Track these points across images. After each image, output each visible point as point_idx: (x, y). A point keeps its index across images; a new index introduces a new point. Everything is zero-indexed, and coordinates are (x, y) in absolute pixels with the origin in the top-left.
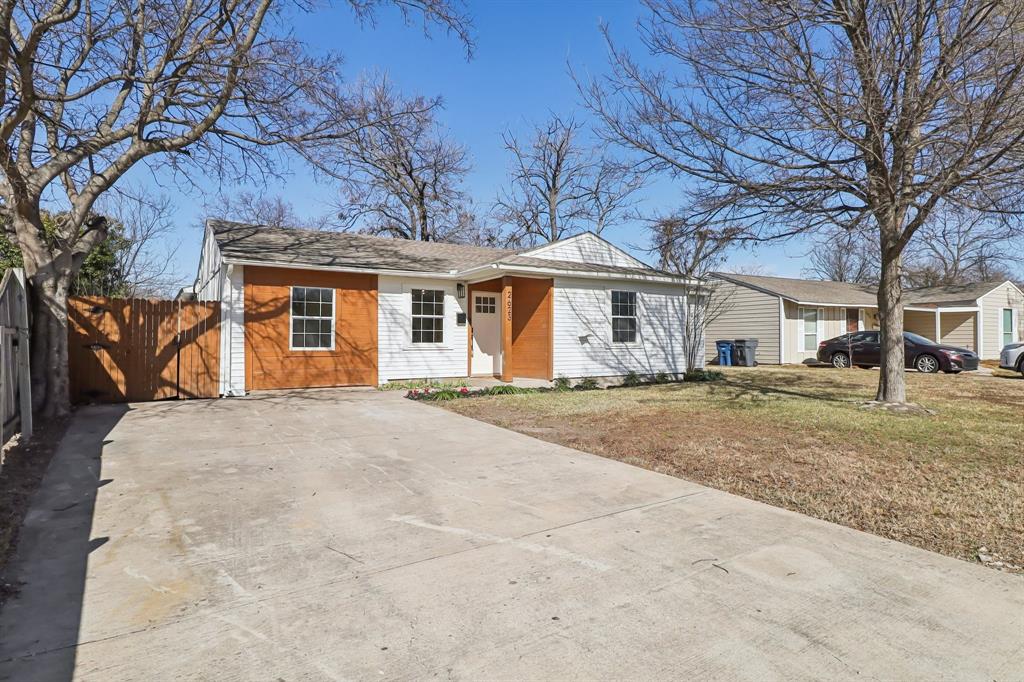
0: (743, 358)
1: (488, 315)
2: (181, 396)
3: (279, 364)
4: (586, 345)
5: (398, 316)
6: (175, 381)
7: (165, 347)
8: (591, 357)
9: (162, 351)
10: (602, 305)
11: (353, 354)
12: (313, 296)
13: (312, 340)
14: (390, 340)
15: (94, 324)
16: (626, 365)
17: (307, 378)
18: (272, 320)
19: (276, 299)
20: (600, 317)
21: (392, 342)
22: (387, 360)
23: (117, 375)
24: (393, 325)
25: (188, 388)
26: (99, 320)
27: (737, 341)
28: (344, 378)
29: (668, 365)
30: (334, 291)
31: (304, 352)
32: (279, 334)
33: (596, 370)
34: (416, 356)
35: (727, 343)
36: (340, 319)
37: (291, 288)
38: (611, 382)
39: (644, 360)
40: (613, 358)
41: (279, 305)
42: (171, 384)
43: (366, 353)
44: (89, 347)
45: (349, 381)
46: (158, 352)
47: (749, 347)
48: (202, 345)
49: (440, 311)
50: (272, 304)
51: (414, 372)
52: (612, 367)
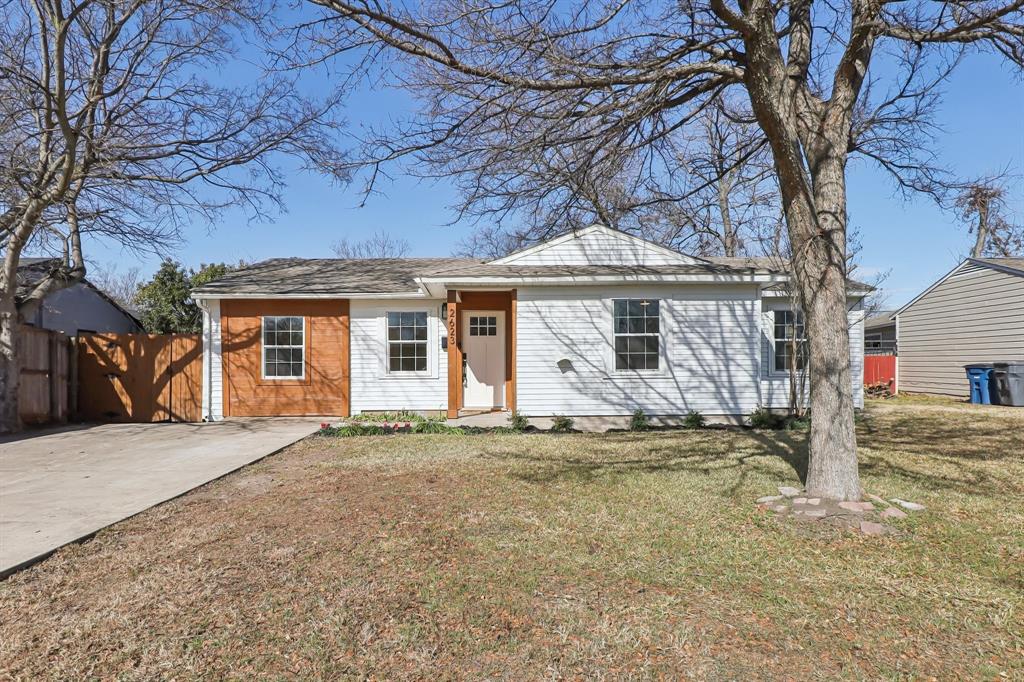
0: (1007, 393)
1: (488, 337)
2: (173, 420)
3: (252, 392)
4: (570, 374)
5: (372, 343)
6: (168, 405)
7: (160, 376)
8: (578, 389)
9: (158, 380)
10: (595, 320)
11: (322, 382)
12: (283, 325)
13: (283, 369)
14: (363, 368)
15: (110, 356)
16: (639, 401)
17: (277, 406)
18: (245, 350)
19: (249, 330)
20: (593, 335)
21: (365, 371)
22: (361, 389)
23: (126, 400)
24: (366, 352)
25: (178, 413)
26: (113, 353)
27: (997, 365)
28: (313, 408)
29: (722, 402)
30: (304, 318)
31: (274, 381)
32: (252, 363)
33: (587, 407)
34: (392, 386)
35: (983, 368)
36: (310, 348)
37: (263, 318)
38: (615, 424)
39: (674, 395)
40: (616, 391)
41: (251, 335)
42: (164, 409)
43: (336, 383)
44: (106, 376)
45: (319, 410)
46: (155, 380)
47: (1014, 375)
48: (188, 374)
49: (423, 334)
50: (245, 334)
51: (389, 403)
52: (614, 404)
